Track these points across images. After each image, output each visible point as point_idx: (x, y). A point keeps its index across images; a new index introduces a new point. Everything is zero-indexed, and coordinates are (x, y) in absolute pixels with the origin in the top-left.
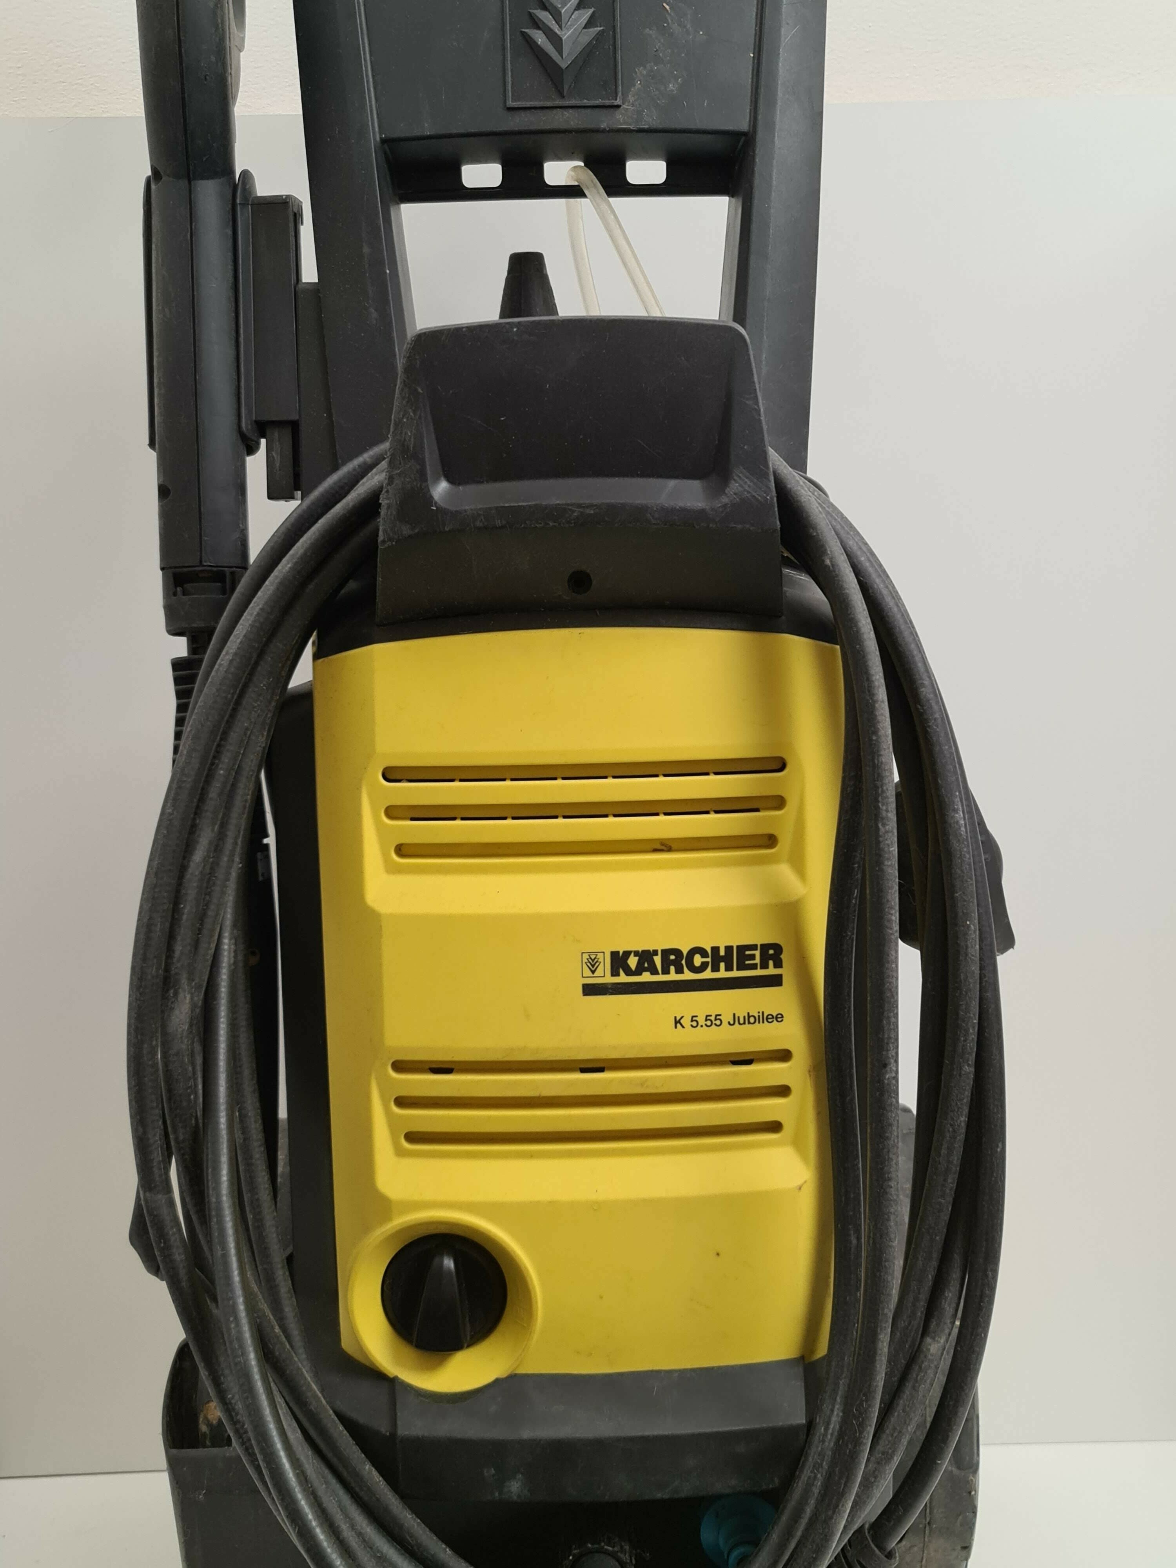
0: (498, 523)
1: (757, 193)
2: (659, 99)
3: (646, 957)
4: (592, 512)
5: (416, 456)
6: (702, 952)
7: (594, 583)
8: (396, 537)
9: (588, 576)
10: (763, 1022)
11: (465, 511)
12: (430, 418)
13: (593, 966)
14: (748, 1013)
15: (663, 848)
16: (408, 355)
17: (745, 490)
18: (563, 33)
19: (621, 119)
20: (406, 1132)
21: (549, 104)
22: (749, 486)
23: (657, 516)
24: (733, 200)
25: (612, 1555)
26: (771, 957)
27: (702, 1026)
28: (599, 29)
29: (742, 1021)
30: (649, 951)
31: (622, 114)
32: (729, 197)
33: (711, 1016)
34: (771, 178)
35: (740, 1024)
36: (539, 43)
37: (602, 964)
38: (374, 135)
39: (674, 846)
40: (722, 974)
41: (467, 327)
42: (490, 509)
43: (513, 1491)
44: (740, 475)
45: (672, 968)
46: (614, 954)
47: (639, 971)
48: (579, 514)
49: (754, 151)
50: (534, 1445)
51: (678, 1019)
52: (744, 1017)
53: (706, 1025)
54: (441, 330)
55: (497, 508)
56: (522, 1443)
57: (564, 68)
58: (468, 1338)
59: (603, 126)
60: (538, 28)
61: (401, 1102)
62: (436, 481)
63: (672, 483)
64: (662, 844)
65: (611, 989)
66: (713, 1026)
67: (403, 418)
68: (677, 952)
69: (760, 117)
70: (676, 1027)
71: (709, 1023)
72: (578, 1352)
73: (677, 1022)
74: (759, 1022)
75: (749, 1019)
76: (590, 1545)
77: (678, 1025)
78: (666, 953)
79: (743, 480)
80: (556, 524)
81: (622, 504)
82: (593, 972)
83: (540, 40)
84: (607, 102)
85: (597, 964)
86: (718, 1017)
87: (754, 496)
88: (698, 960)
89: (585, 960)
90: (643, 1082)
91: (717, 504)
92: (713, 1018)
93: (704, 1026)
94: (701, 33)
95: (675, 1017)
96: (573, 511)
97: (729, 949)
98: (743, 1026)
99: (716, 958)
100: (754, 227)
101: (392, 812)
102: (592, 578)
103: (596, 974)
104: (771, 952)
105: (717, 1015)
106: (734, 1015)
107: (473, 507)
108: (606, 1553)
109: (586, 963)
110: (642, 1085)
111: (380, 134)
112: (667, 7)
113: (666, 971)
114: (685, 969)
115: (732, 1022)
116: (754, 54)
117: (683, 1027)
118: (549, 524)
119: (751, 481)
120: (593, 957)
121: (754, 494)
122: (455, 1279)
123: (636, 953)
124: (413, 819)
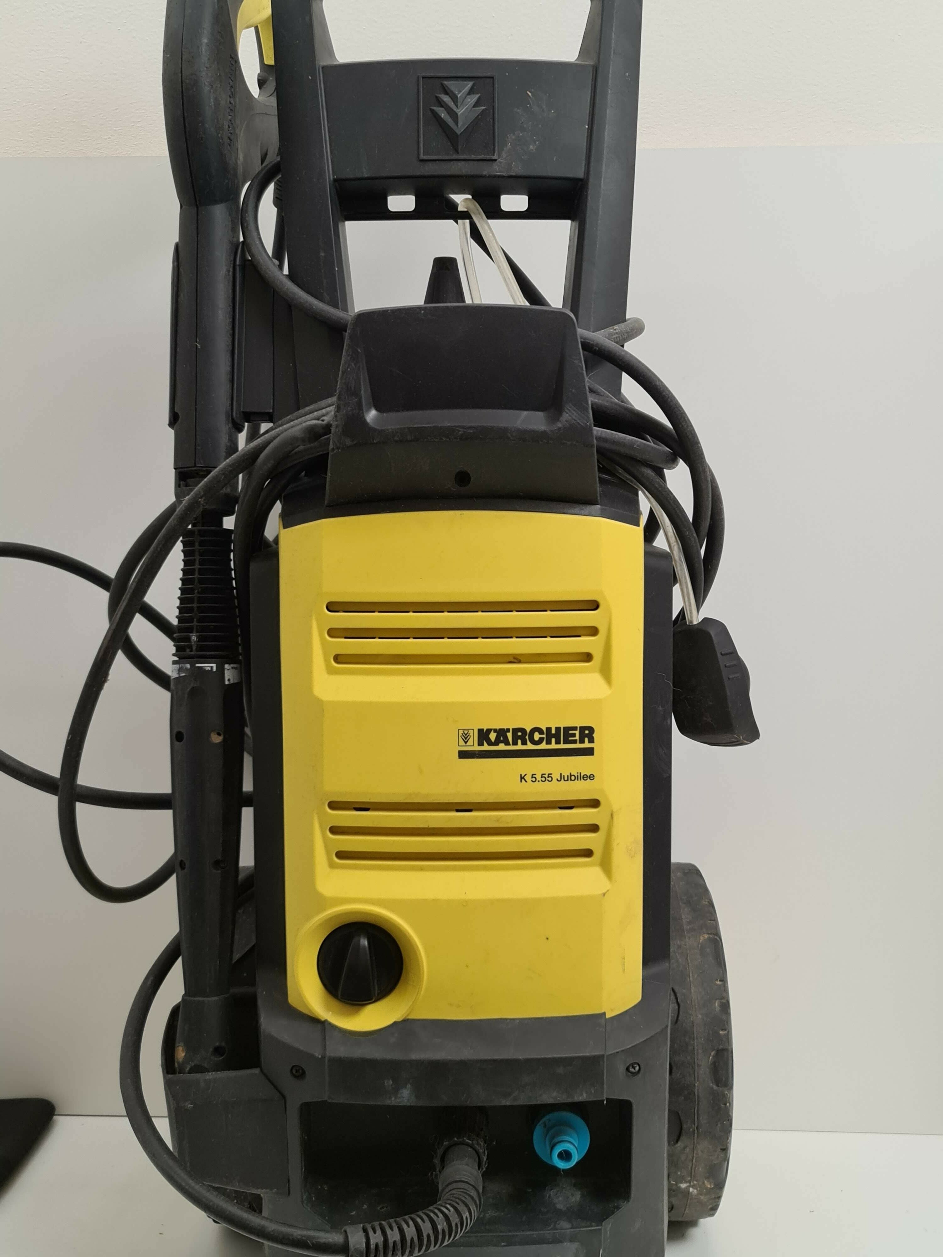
0: (409, 438)
1: (588, 220)
2: (523, 155)
3: (502, 733)
4: (472, 431)
5: (355, 393)
6: (540, 731)
7: (472, 480)
8: (341, 446)
9: (469, 475)
10: (581, 780)
11: (388, 430)
12: (365, 368)
13: (466, 738)
14: (571, 774)
15: (515, 661)
16: (352, 327)
17: (573, 419)
18: (459, 110)
19: (497, 169)
20: (336, 851)
21: (447, 157)
22: (576, 416)
23: (514, 434)
24: (574, 223)
25: (471, 1146)
26: (587, 736)
27: (539, 781)
28: (483, 108)
29: (566, 779)
30: (503, 729)
31: (498, 166)
32: (571, 220)
33: (545, 774)
34: (598, 210)
35: (564, 780)
36: (442, 117)
37: (472, 737)
38: (329, 175)
39: (522, 660)
40: (553, 746)
41: (391, 310)
42: (404, 428)
43: (404, 1096)
44: (570, 409)
45: (519, 741)
46: (480, 731)
47: (496, 743)
48: (463, 432)
49: (587, 192)
50: (419, 1064)
51: (523, 776)
52: (568, 776)
53: (542, 781)
54: (374, 312)
55: (409, 428)
56: (411, 1062)
57: (459, 134)
58: (376, 995)
59: (485, 173)
60: (442, 106)
61: (334, 830)
62: (369, 410)
63: (525, 413)
64: (514, 658)
65: (478, 754)
66: (547, 781)
67: (348, 368)
68: (523, 730)
69: (591, 169)
70: (521, 781)
71: (543, 779)
72: (451, 1004)
73: (522, 778)
74: (578, 780)
75: (571, 778)
76: (456, 1139)
77: (523, 780)
78: (515, 731)
79: (571, 412)
80: (448, 439)
81: (491, 427)
82: (466, 743)
83: (443, 115)
84: (488, 157)
85: (469, 737)
86: (550, 775)
87: (579, 423)
88: (537, 736)
89: (460, 735)
90: (498, 819)
91: (554, 427)
92: (546, 776)
93: (540, 781)
94: (553, 111)
95: (521, 775)
96: (459, 431)
97: (558, 729)
98: (567, 782)
99: (550, 735)
100: (586, 242)
101: (333, 633)
102: (471, 476)
103: (468, 744)
104: (587, 732)
105: (549, 774)
106: (561, 774)
107: (393, 427)
108: (468, 1145)
109: (461, 736)
110: (498, 821)
111: (333, 176)
112: (530, 94)
113: (515, 743)
114: (528, 742)
115: (559, 779)
116: (588, 126)
117: (526, 781)
118: (442, 439)
119: (577, 413)
120: (466, 732)
121: (579, 421)
122: (368, 952)
123: (495, 731)
124: (346, 638)
